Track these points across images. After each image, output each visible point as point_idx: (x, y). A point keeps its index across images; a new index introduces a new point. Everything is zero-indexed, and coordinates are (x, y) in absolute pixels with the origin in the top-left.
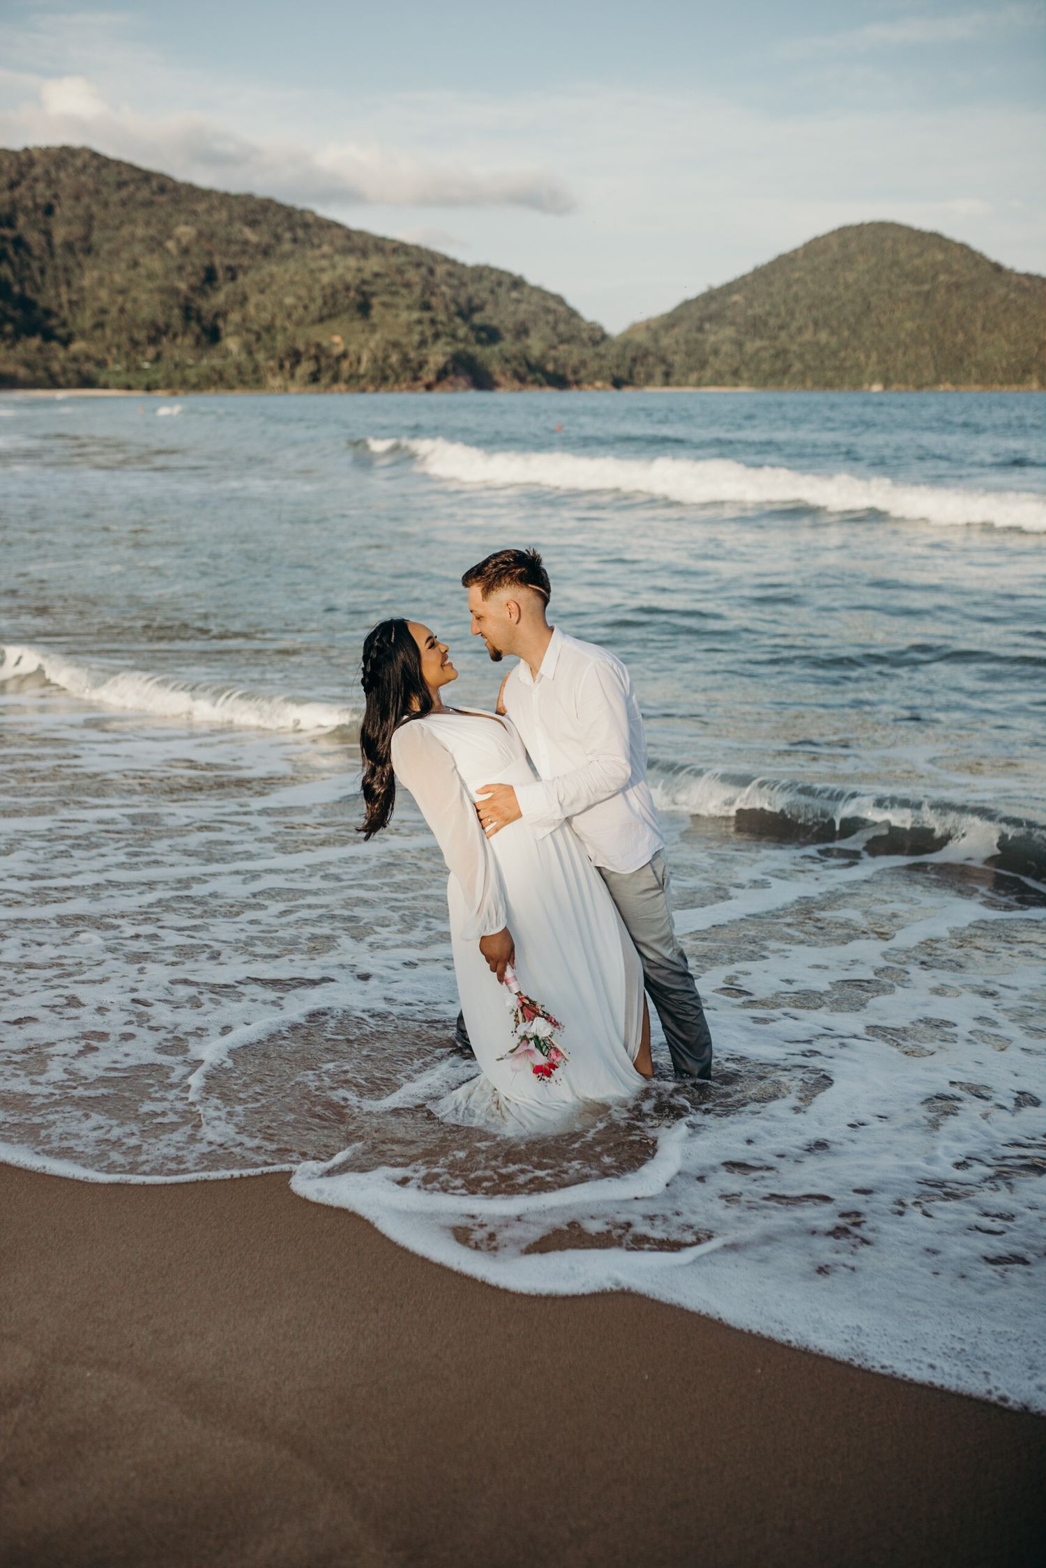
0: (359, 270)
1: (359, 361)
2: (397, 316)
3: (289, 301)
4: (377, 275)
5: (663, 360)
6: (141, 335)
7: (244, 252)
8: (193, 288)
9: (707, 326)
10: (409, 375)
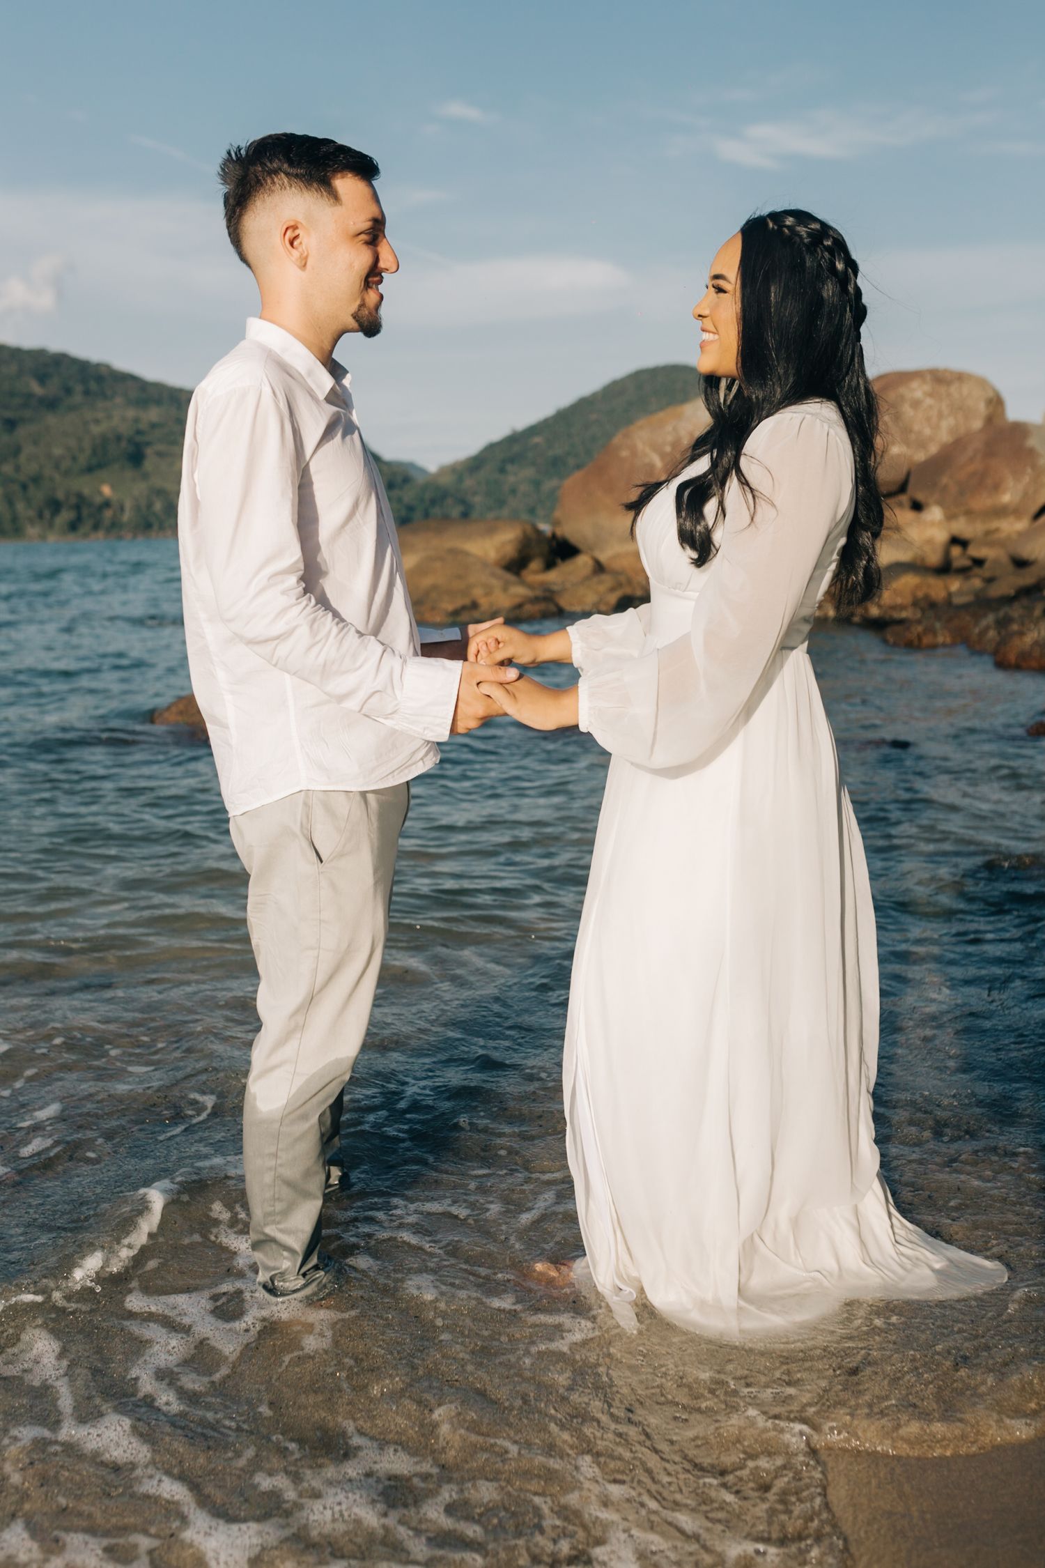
0: (136, 420)
1: (122, 509)
3: (57, 451)
4: (153, 426)
5: (463, 502)
7: (26, 405)
9: (509, 467)
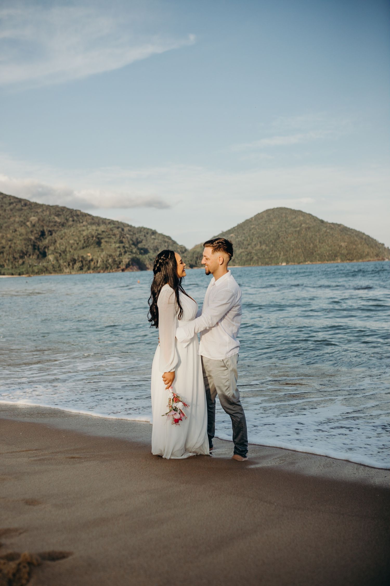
0: (97, 230)
1: (97, 262)
2: (111, 246)
3: (71, 242)
4: (103, 232)
6: (17, 256)
7: (55, 225)
8: (36, 238)
10: (116, 266)
